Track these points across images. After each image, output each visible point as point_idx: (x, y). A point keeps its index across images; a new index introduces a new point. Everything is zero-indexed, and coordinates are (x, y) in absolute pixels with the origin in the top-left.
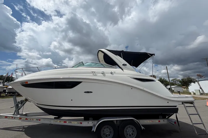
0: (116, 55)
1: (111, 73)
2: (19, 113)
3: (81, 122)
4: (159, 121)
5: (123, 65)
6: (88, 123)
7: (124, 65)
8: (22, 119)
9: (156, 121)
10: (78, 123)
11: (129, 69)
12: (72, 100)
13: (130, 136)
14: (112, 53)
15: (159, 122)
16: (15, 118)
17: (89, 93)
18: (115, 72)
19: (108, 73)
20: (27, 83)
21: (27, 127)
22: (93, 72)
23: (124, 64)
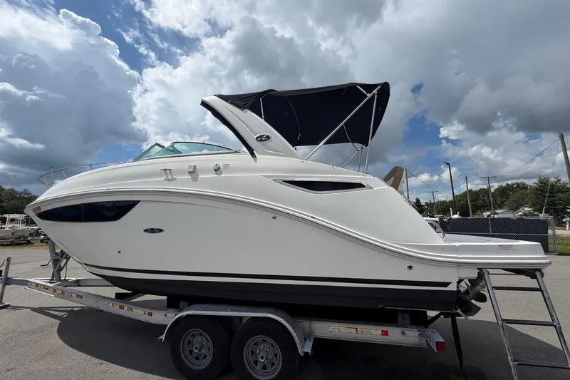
0: (241, 107)
1: (217, 170)
2: (60, 277)
3: (150, 311)
4: (385, 333)
5: (257, 138)
6: (166, 315)
7: (260, 141)
8: (57, 291)
9: (373, 332)
10: (145, 313)
11: (276, 152)
12: (119, 252)
13: (264, 368)
14: (231, 103)
15: (385, 337)
16: (47, 289)
17: (155, 232)
18: (226, 166)
19: (206, 171)
20: (40, 211)
21: (70, 309)
22: (165, 170)
23: (261, 136)
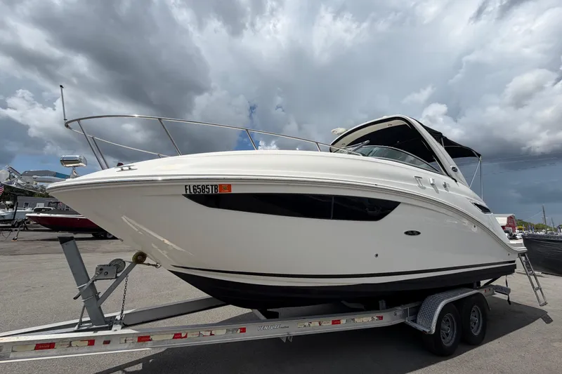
0: (437, 141)
1: (445, 186)
5: (452, 168)
7: (454, 170)
8: (154, 338)
10: (373, 319)
11: (461, 181)
12: (377, 255)
14: (430, 133)
16: (107, 342)
17: (414, 235)
18: (448, 185)
19: (439, 186)
20: (226, 192)
22: (416, 178)
